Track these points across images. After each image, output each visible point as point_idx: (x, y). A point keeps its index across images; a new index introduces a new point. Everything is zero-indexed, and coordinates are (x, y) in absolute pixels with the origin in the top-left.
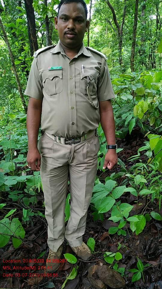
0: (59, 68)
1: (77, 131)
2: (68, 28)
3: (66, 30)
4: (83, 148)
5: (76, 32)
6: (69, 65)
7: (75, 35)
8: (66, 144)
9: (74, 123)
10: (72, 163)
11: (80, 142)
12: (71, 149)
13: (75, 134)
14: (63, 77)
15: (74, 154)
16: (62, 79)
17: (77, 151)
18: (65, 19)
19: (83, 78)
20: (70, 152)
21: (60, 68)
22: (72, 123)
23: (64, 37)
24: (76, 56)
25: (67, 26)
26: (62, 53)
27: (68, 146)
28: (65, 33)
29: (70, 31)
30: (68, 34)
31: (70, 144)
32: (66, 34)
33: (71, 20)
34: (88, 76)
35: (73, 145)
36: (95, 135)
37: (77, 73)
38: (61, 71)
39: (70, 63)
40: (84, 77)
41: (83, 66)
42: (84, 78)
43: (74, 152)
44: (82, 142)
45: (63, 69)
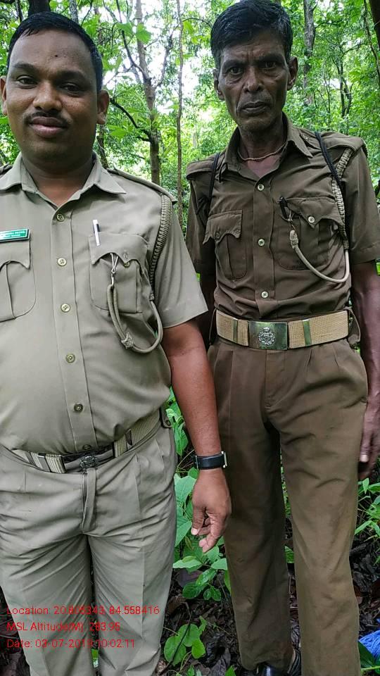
0: (18, 236)
1: (95, 430)
2: (38, 107)
3: (31, 111)
4: (127, 476)
5: (64, 120)
6: (53, 224)
7: (63, 127)
8: (67, 471)
9: (81, 406)
10: (94, 529)
11: (113, 457)
12: (85, 489)
13: (93, 438)
14: (34, 264)
15: (95, 501)
16: (29, 268)
17: (105, 490)
18: (27, 81)
19: (98, 261)
20: (84, 498)
21: (22, 234)
22: (75, 408)
23: (26, 134)
24: (76, 196)
25: (33, 99)
26: (25, 188)
27: (77, 478)
28: (28, 122)
29: (44, 115)
30: (38, 123)
31: (81, 470)
32: (32, 123)
33: (47, 85)
34: (114, 254)
35: (92, 473)
36: (160, 424)
37: (79, 245)
38: (28, 243)
39: (55, 217)
40: (102, 257)
41: (95, 222)
42: (101, 260)
43: (97, 494)
44: (121, 457)
45: (33, 238)
